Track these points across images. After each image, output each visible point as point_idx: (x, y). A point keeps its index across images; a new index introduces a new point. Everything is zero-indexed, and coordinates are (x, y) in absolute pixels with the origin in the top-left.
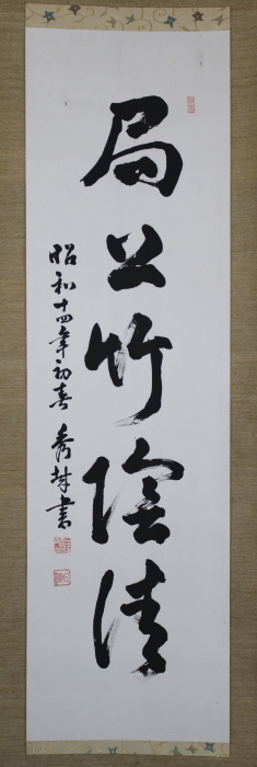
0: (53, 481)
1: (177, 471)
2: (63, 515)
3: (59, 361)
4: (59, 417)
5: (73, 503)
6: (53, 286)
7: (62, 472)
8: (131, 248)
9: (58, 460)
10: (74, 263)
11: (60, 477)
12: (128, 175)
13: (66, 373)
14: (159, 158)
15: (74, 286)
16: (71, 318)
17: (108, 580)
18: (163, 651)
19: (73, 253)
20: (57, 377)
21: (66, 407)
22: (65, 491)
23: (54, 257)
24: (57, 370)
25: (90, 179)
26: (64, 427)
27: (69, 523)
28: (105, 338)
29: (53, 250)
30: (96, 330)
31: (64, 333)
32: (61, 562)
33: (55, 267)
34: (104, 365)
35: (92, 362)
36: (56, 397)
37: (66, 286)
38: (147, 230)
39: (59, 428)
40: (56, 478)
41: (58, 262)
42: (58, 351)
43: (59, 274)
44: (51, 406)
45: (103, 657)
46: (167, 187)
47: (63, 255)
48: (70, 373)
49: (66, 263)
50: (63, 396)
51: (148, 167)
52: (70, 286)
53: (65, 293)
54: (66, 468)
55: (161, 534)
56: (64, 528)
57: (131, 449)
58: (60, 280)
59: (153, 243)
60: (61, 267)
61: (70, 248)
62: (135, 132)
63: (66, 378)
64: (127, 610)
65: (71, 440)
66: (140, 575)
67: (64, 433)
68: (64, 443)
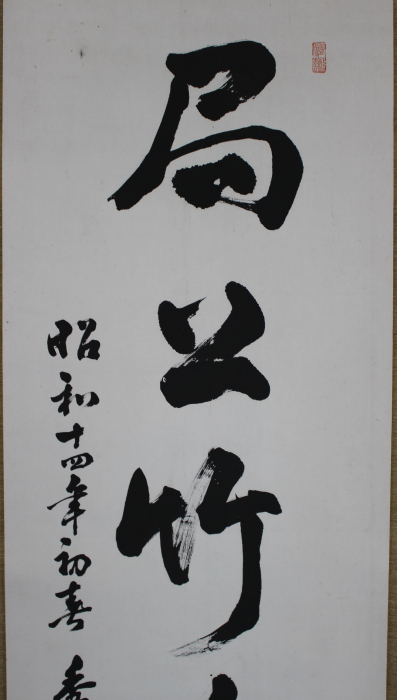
3: (66, 541)
4: (67, 644)
6: (55, 399)
8: (205, 327)
10: (94, 355)
12: (199, 189)
13: (81, 564)
14: (259, 157)
15: (95, 400)
16: (90, 459)
19: (93, 336)
20: (63, 571)
21: (80, 625)
23: (57, 345)
24: (63, 557)
25: (127, 197)
26: (77, 662)
28: (154, 494)
29: (55, 332)
30: (139, 481)
31: (77, 488)
33: (59, 364)
34: (154, 545)
35: (130, 541)
36: (61, 608)
37: (80, 399)
38: (236, 292)
39: (68, 664)
41: (64, 354)
42: (64, 523)
43: (66, 377)
44: (53, 625)
46: (273, 212)
47: (74, 341)
48: (88, 562)
49: (81, 356)
50: (74, 606)
51: (237, 173)
52: (87, 399)
53: (78, 414)
58: (69, 388)
59: (246, 319)
60: (71, 363)
61: (89, 326)
62: (213, 107)
63: (80, 573)
65: (92, 685)
67: (77, 672)
68: (78, 690)
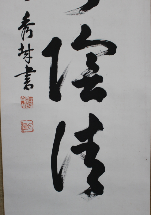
0: (19, 55)
1: (111, 49)
2: (27, 80)
4: (23, 6)
5: (35, 71)
7: (26, 48)
9: (23, 39)
11: (25, 52)
17: (61, 128)
18: (102, 179)
22: (29, 62)
26: (27, 14)
27: (32, 86)
32: (26, 115)
39: (24, 15)
40: (22, 53)
45: (58, 184)
54: (29, 45)
55: (100, 95)
56: (28, 89)
57: (77, 32)
64: (76, 150)
65: (33, 24)
66: (85, 125)
67: (27, 18)
68: (28, 26)
